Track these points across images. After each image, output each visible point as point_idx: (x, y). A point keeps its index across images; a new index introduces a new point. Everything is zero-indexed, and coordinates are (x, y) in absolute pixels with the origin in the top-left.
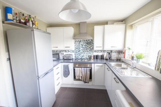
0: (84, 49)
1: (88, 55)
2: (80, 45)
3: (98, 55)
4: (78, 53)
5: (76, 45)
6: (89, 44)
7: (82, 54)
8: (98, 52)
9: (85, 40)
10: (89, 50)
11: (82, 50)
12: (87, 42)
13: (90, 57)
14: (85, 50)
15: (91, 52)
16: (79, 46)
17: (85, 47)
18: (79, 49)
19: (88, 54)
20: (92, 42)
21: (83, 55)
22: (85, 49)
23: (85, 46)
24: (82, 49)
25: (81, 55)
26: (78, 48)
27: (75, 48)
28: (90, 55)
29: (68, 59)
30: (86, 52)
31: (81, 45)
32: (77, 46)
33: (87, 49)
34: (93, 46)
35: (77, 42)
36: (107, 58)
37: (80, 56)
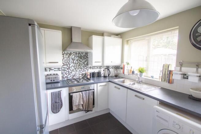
0: (76, 65)
1: (81, 74)
2: (70, 59)
3: (95, 73)
4: (67, 70)
5: (64, 60)
6: (82, 58)
7: (73, 72)
8: (93, 68)
9: (77, 53)
10: (83, 66)
11: (73, 67)
12: (80, 55)
13: (84, 75)
14: (78, 67)
15: (85, 69)
16: (68, 61)
17: (77, 62)
18: (68, 65)
19: (82, 72)
20: (86, 55)
21: (75, 73)
22: (78, 65)
23: (77, 60)
24: (74, 65)
25: (72, 74)
26: (67, 63)
27: (63, 64)
28: (84, 72)
29: (53, 81)
30: (79, 70)
31: (72, 60)
32: (66, 61)
33: (81, 65)
34: (87, 61)
35: (65, 55)
36: (105, 75)
37: (70, 75)
